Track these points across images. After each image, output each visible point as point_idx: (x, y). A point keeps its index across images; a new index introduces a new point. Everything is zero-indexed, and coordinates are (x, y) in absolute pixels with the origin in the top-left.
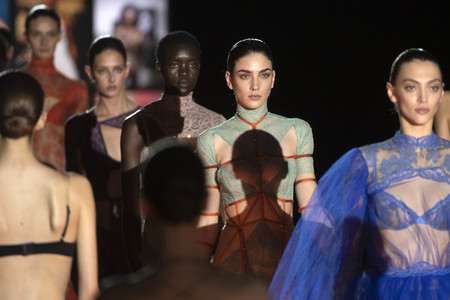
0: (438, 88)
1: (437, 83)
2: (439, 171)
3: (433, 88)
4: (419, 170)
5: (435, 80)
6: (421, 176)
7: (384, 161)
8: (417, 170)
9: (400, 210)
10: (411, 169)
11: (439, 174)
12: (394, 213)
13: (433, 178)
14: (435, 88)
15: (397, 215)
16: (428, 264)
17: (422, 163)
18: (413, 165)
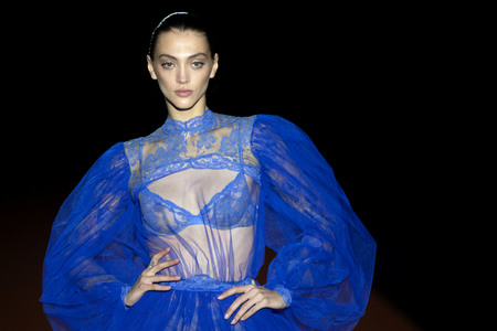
0: (202, 64)
1: (202, 57)
2: (215, 157)
3: (196, 64)
4: (189, 161)
5: (199, 54)
6: (193, 167)
7: (150, 156)
8: (187, 161)
9: (166, 211)
10: (180, 161)
11: (215, 161)
12: (160, 215)
13: (208, 166)
14: (199, 64)
15: (165, 218)
16: (208, 276)
17: (192, 152)
18: (182, 156)
